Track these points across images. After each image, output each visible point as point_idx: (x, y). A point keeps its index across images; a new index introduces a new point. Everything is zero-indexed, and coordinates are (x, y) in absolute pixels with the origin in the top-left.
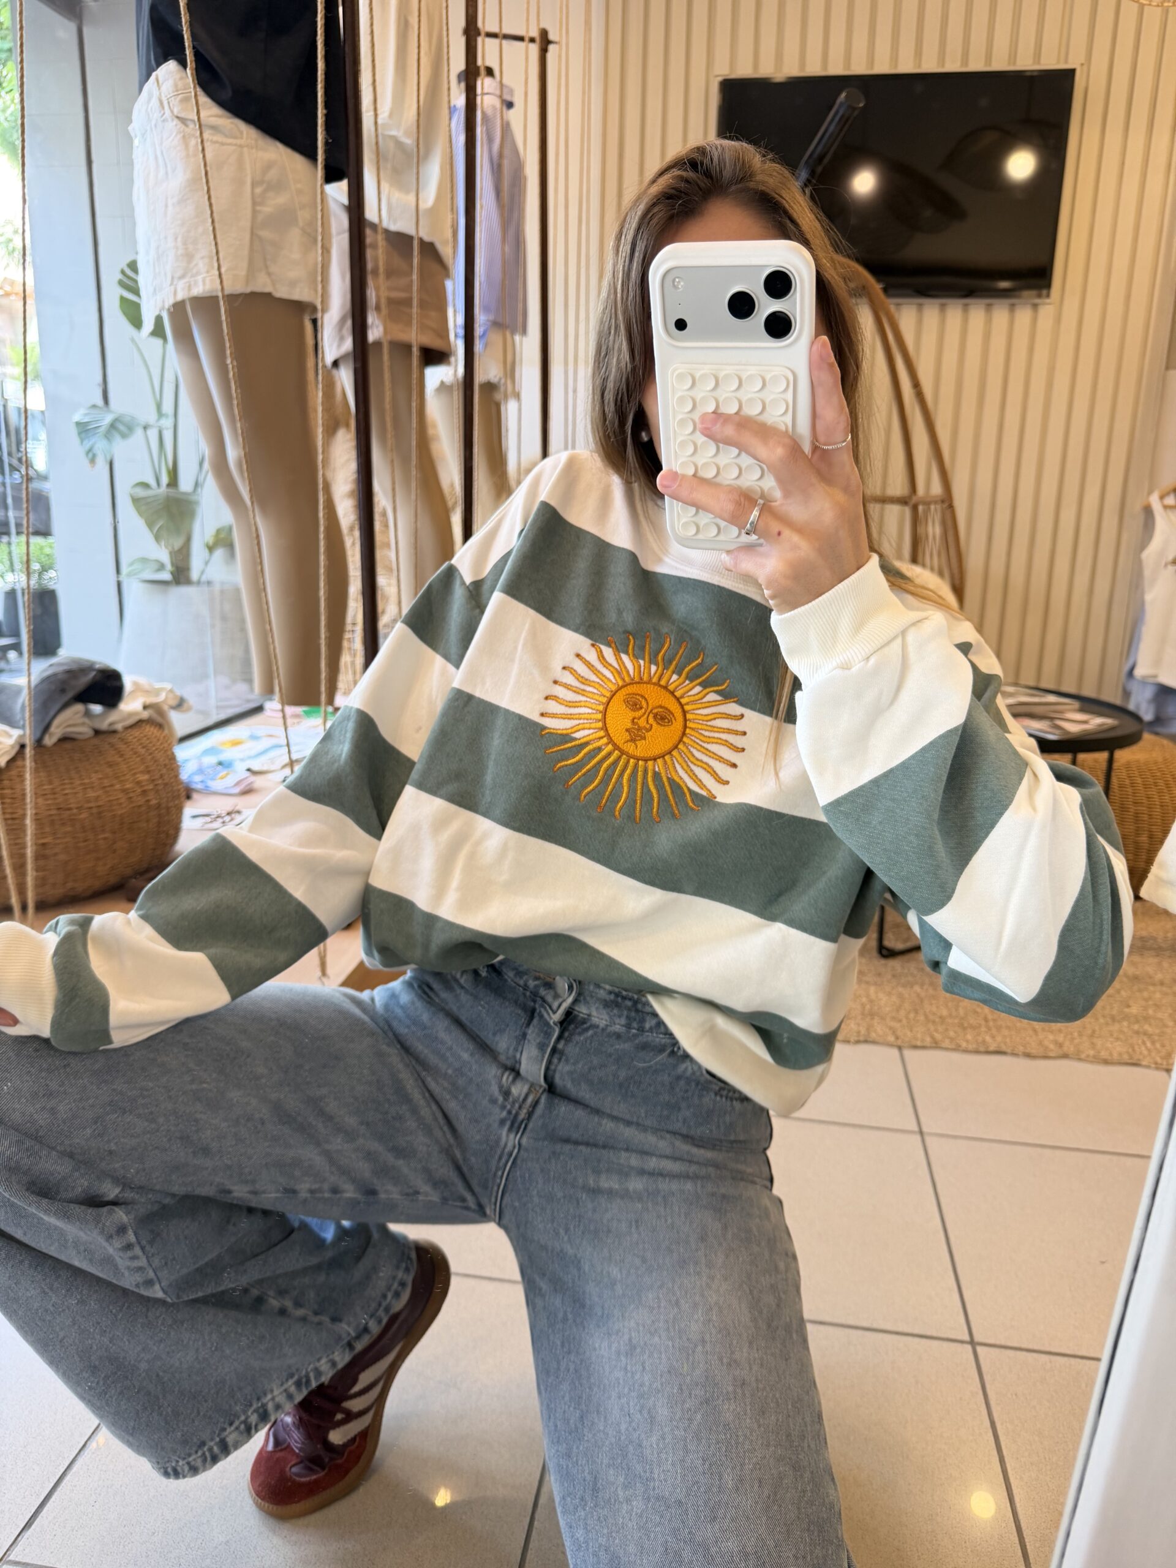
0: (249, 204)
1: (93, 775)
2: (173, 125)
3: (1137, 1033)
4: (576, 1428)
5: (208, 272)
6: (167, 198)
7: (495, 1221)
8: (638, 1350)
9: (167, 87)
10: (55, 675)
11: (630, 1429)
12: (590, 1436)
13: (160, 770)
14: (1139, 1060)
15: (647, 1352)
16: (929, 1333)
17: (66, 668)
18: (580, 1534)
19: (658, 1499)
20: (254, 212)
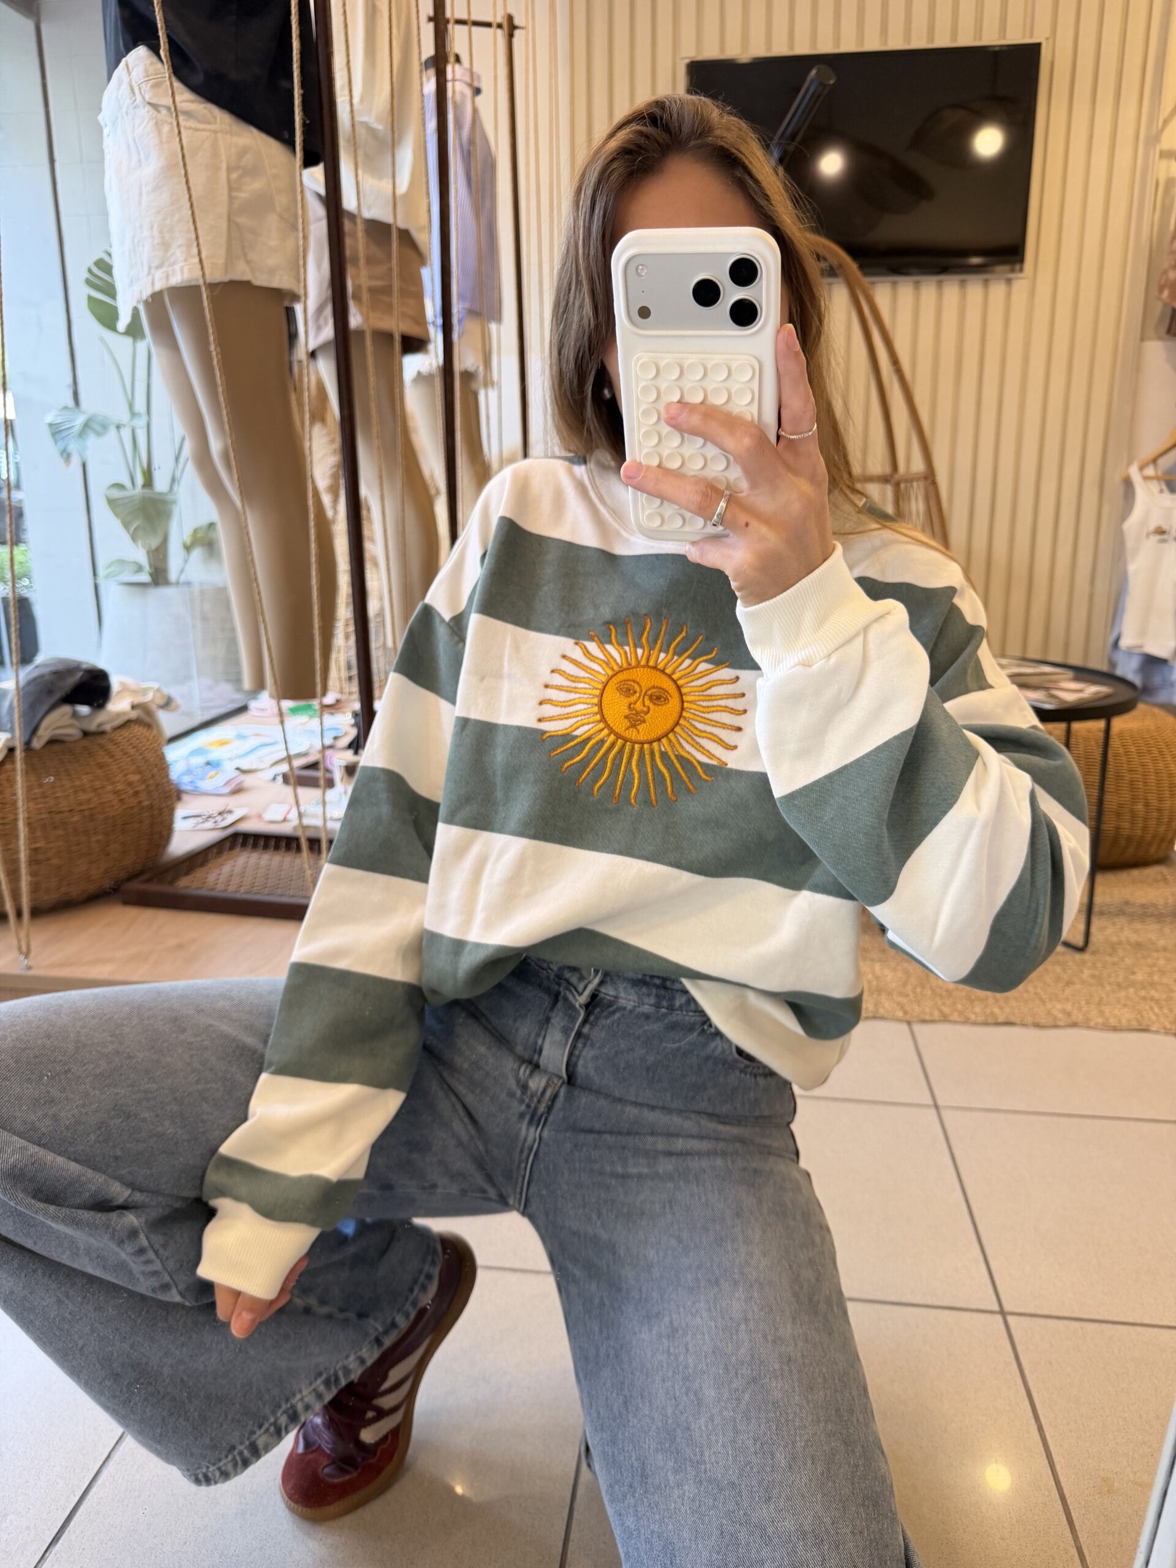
0: (225, 191)
1: (84, 777)
2: (145, 112)
3: (1144, 998)
4: (621, 1414)
5: (185, 260)
6: (141, 188)
7: (518, 1210)
8: (680, 1332)
9: (138, 73)
10: (41, 676)
11: (677, 1412)
12: (636, 1421)
13: (151, 771)
14: (1148, 1026)
15: (690, 1333)
16: (958, 1305)
17: (52, 669)
18: (630, 1521)
19: (709, 1481)
20: (231, 198)
